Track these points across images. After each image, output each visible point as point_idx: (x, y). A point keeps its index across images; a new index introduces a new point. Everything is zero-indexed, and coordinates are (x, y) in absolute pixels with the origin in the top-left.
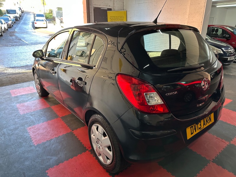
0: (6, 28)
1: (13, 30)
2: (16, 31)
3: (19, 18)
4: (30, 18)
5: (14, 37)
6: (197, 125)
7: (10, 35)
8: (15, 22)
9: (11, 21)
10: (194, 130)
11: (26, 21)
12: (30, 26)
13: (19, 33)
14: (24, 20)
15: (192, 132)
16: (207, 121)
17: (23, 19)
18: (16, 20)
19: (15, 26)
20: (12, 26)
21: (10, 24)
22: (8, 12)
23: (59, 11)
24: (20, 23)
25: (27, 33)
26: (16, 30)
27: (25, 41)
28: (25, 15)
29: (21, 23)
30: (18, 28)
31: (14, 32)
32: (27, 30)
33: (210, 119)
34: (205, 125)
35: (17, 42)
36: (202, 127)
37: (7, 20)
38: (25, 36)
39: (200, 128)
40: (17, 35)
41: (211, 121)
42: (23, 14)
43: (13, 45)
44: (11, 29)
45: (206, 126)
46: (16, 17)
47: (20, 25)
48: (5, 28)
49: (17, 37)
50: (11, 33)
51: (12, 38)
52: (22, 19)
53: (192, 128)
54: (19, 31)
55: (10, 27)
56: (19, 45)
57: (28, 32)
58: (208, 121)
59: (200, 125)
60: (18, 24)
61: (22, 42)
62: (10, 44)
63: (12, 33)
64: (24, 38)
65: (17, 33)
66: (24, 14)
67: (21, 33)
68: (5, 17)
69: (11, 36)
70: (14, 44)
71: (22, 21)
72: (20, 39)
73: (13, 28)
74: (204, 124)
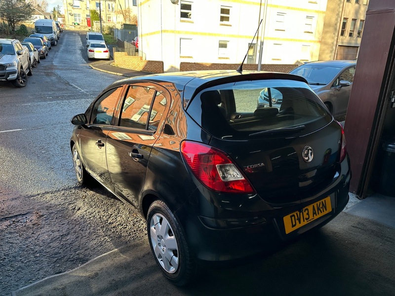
0: (37, 58)
1: (49, 64)
2: (56, 66)
3: (57, 42)
4: (75, 42)
5: (54, 78)
6: (301, 213)
7: (45, 73)
8: (50, 49)
9: (44, 46)
10: (297, 222)
11: (70, 47)
12: (78, 56)
13: (62, 69)
14: (66, 45)
15: (294, 224)
16: (318, 209)
17: (64, 44)
18: (53, 44)
19: (50, 55)
20: (47, 55)
21: (43, 52)
22: (39, 30)
23: (127, 31)
24: (60, 51)
25: (77, 70)
26: (55, 63)
27: (79, 88)
28: (66, 36)
29: (61, 49)
30: (57, 59)
31: (51, 67)
32: (75, 63)
33: (324, 206)
34: (316, 215)
35: (64, 90)
36: (311, 217)
37: (37, 44)
38: (74, 76)
39: (307, 219)
40: (58, 72)
41: (326, 210)
42: (62, 34)
43: (57, 98)
44: (44, 60)
45: (318, 216)
46: (52, 40)
47: (59, 54)
48: (35, 60)
49: (59, 78)
50: (45, 68)
51: (52, 80)
52: (61, 43)
53: (293, 218)
54: (60, 65)
55: (43, 57)
56: (69, 96)
57: (78, 67)
58: (322, 209)
59: (308, 214)
60: (56, 52)
61: (73, 90)
62: (50, 93)
63: (48, 70)
64: (73, 80)
65: (58, 69)
66: (64, 35)
67: (66, 69)
68: (33, 38)
69: (48, 75)
70: (57, 94)
71: (62, 48)
72: (68, 83)
73: (48, 59)
74: (314, 213)
